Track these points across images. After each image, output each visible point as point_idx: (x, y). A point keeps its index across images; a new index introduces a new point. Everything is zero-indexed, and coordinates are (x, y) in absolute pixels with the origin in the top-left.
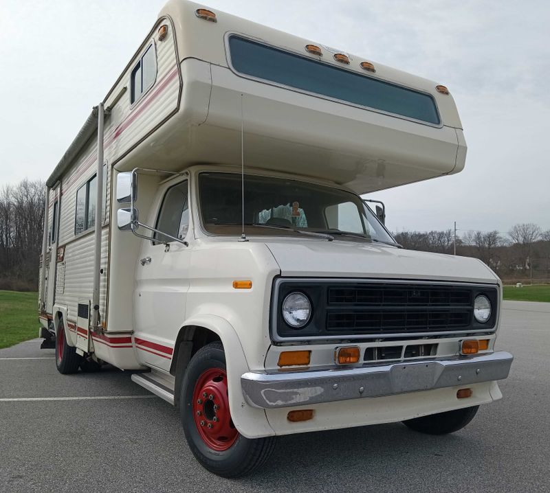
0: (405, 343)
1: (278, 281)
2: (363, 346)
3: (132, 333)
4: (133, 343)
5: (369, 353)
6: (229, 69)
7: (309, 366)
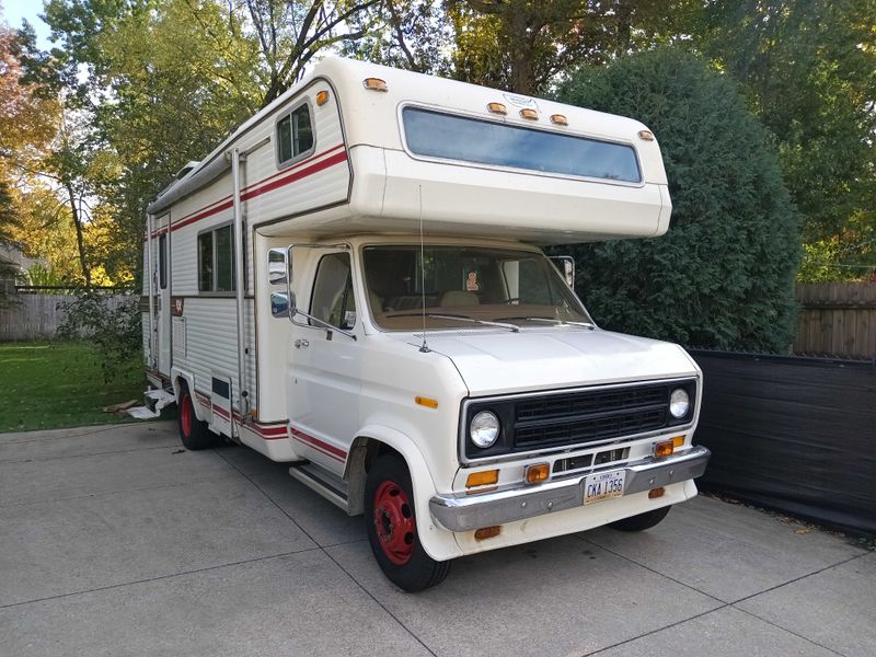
0: (595, 451)
1: (467, 402)
2: (551, 460)
3: (287, 422)
4: (289, 433)
5: (558, 466)
6: (404, 151)
7: (497, 485)
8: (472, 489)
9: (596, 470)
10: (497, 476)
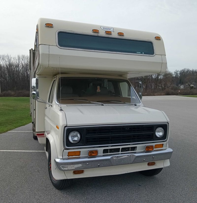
0: (121, 147)
1: (66, 128)
3: (44, 132)
4: (45, 136)
5: (105, 151)
6: (57, 46)
7: (80, 156)
8: (70, 157)
9: (121, 154)
10: (80, 153)
